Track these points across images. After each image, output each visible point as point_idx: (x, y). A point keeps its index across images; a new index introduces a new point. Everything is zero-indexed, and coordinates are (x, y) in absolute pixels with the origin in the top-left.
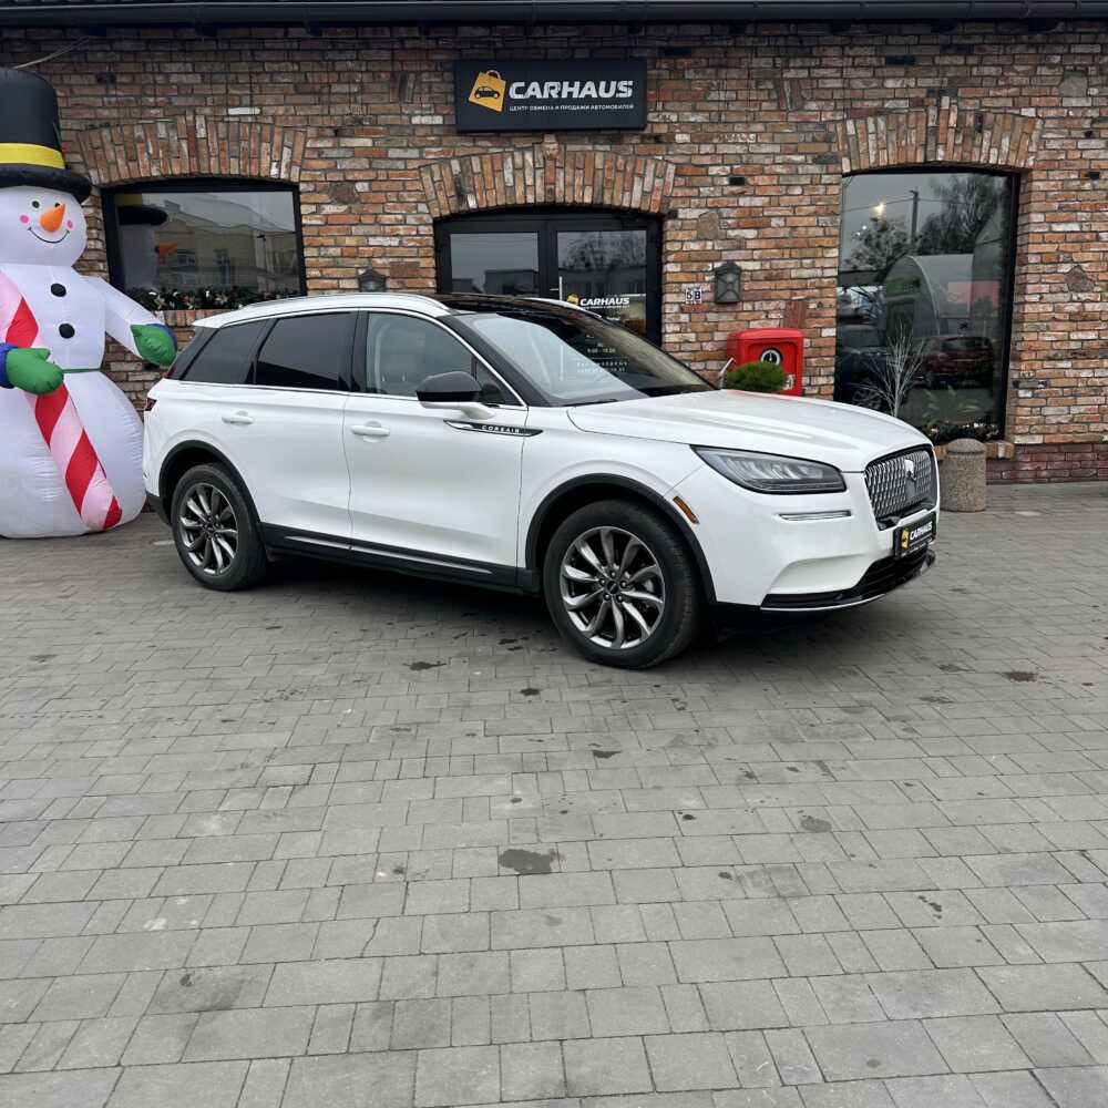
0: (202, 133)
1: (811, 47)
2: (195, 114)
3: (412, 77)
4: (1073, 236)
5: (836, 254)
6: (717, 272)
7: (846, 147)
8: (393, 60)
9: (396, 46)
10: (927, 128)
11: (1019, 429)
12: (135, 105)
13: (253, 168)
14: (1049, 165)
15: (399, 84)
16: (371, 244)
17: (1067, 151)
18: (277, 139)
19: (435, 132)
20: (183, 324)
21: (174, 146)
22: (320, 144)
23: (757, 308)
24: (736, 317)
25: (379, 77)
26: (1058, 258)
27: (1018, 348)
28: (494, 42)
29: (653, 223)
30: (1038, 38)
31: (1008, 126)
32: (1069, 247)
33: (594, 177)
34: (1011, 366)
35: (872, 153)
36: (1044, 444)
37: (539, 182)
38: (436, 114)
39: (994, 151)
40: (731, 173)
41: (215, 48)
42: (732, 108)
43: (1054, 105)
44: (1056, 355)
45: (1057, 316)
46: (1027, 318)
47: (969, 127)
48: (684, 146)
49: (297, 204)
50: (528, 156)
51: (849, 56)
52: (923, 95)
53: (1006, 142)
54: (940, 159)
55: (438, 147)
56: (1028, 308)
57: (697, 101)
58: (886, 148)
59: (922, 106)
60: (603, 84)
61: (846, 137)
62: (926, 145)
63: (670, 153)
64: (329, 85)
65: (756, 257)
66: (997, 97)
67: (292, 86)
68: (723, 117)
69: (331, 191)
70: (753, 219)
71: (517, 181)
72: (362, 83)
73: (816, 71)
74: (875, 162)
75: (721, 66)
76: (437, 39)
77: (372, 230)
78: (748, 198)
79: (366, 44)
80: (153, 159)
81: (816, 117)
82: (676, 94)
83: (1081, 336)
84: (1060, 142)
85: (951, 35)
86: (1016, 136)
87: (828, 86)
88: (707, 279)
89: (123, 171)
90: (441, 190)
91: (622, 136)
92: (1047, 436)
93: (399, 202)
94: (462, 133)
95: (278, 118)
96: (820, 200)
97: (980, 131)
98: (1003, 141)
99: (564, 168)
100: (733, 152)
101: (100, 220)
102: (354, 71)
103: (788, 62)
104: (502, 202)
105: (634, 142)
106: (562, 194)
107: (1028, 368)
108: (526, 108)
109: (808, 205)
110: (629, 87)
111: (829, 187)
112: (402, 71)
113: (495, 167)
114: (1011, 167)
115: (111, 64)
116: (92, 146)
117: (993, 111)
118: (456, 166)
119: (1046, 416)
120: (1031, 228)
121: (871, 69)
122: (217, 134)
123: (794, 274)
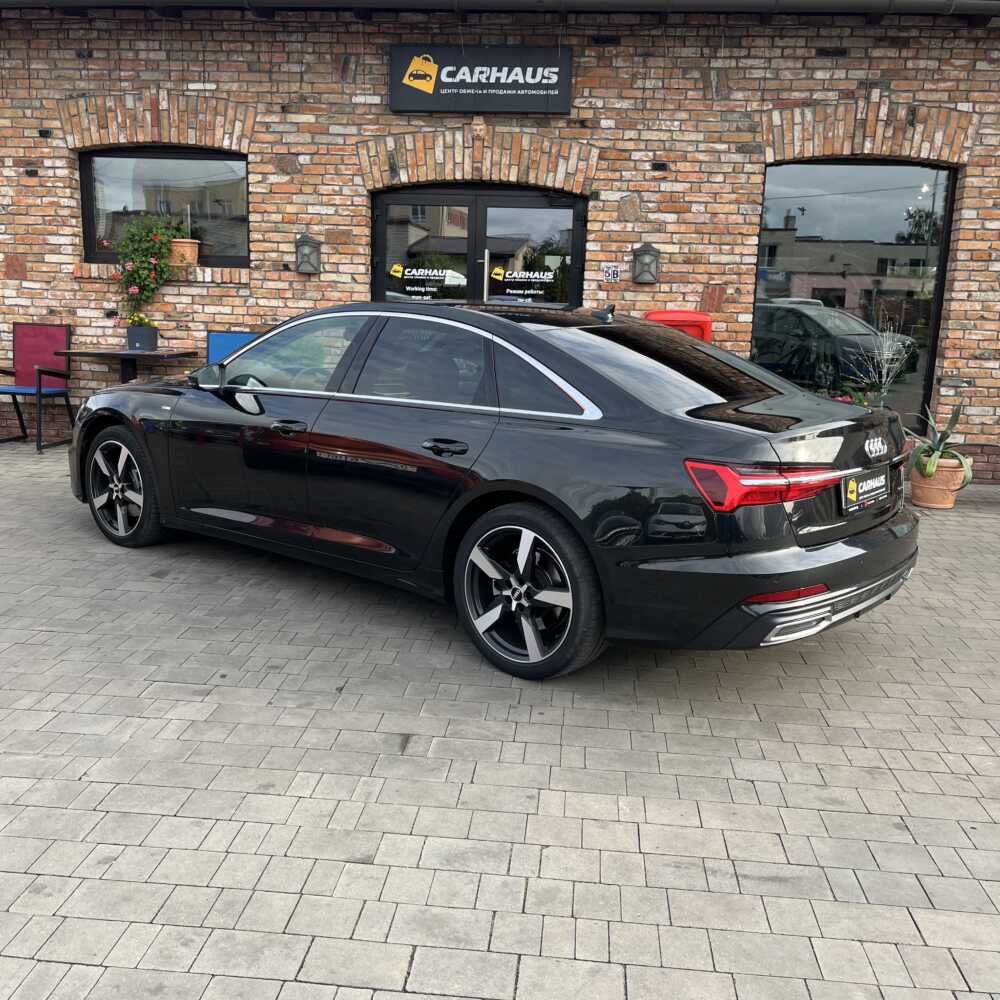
0: (164, 105)
1: (740, 37)
2: (159, 88)
3: (353, 59)
5: (757, 242)
6: (636, 254)
7: (771, 136)
8: (338, 42)
9: (341, 30)
10: (856, 120)
12: (107, 78)
13: (207, 138)
14: (984, 163)
15: (342, 67)
16: (310, 212)
18: (230, 113)
19: (373, 111)
21: (140, 117)
22: (267, 120)
23: (674, 290)
24: (653, 298)
25: (324, 57)
26: (990, 256)
27: (946, 343)
28: (432, 28)
29: (577, 201)
30: (979, 33)
31: (942, 119)
33: (520, 158)
34: (937, 361)
35: (798, 144)
36: (965, 444)
37: (467, 160)
38: (374, 94)
39: (927, 145)
40: (654, 159)
41: (179, 28)
42: (656, 96)
43: (992, 100)
44: (983, 354)
45: (986, 315)
46: (952, 315)
47: (901, 120)
48: (606, 131)
49: (248, 173)
50: (459, 136)
51: (777, 47)
52: (854, 87)
53: (939, 137)
54: (866, 152)
55: (375, 125)
56: (954, 305)
57: (623, 88)
58: (813, 139)
59: (853, 97)
60: (530, 70)
61: (771, 125)
62: (853, 137)
63: (595, 137)
64: (279, 64)
65: (675, 240)
66: (931, 90)
67: (245, 64)
68: (648, 106)
69: (276, 163)
70: (673, 204)
71: (447, 158)
72: (308, 64)
73: (744, 61)
74: (801, 152)
75: (646, 55)
76: (379, 25)
77: (311, 199)
78: (670, 184)
79: (315, 28)
80: (122, 127)
81: (741, 106)
82: (604, 81)
84: (998, 138)
85: (886, 28)
86: (951, 131)
87: (755, 76)
88: (626, 259)
89: (95, 138)
90: (375, 164)
91: (549, 119)
92: (969, 436)
93: (337, 174)
94: (397, 112)
95: (232, 94)
96: (742, 189)
97: (912, 124)
98: (937, 135)
99: (491, 148)
100: (656, 138)
101: (76, 180)
102: (302, 52)
103: (716, 52)
104: (431, 177)
105: (560, 125)
106: (488, 172)
107: (951, 366)
108: (456, 91)
109: (729, 193)
110: (554, 73)
111: (751, 176)
112: (346, 53)
113: (427, 145)
114: (945, 162)
115: (89, 41)
116: (69, 113)
117: (927, 104)
118: (390, 143)
119: (968, 416)
120: (964, 224)
121: (802, 60)
122: (178, 108)
123: (712, 259)
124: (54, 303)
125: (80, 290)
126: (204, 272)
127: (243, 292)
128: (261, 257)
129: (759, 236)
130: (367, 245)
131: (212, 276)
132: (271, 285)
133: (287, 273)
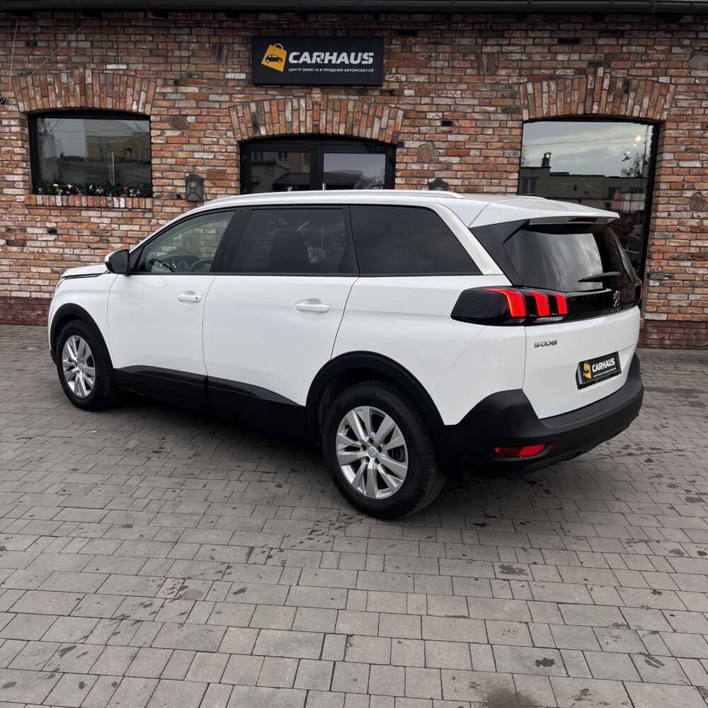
0: (89, 80)
1: (505, 30)
2: (85, 68)
3: (225, 45)
4: (695, 171)
5: (517, 177)
7: (526, 102)
8: (215, 35)
9: (217, 26)
10: (587, 89)
11: (649, 308)
13: (121, 105)
14: (679, 119)
15: (218, 52)
16: (195, 157)
17: (693, 109)
18: (137, 86)
19: (240, 84)
20: (73, 205)
21: (71, 88)
22: (164, 91)
25: (205, 45)
26: (683, 186)
27: (652, 249)
28: (282, 25)
29: (387, 149)
30: (674, 26)
31: (648, 88)
32: (692, 178)
33: (346, 118)
34: (647, 261)
35: (545, 106)
36: (667, 321)
37: (308, 119)
38: (241, 72)
39: (637, 107)
40: (443, 118)
41: (99, 25)
42: (444, 72)
43: (685, 75)
44: (679, 256)
45: (681, 228)
46: (656, 227)
47: (619, 90)
48: (410, 98)
49: (151, 129)
50: (302, 102)
51: (530, 37)
52: (585, 66)
53: (646, 101)
54: (594, 112)
55: (242, 94)
56: (658, 222)
57: (419, 68)
58: (556, 104)
59: (584, 73)
60: (353, 55)
61: (526, 94)
62: (585, 102)
63: (400, 102)
64: (173, 51)
65: (459, 177)
66: (642, 68)
67: (148, 52)
68: (438, 80)
69: (171, 122)
70: (456, 150)
71: (294, 118)
72: (193, 50)
73: (506, 47)
74: (547, 113)
75: (437, 43)
76: (244, 22)
77: (196, 148)
78: (454, 135)
79: (198, 25)
80: (58, 96)
81: (505, 80)
82: (406, 62)
83: (699, 243)
84: (688, 102)
85: (608, 23)
87: (515, 58)
89: (39, 104)
90: (242, 122)
91: (367, 90)
92: (670, 315)
93: (215, 130)
94: (258, 85)
95: (138, 72)
96: (506, 139)
97: (627, 92)
98: (644, 100)
99: (326, 110)
100: (444, 103)
101: (26, 135)
102: (189, 42)
103: (486, 40)
104: (283, 131)
105: (375, 94)
106: (324, 128)
107: (657, 265)
108: (300, 69)
109: (497, 142)
110: (371, 56)
111: (513, 130)
112: (221, 42)
113: (280, 109)
114: (650, 119)
115: (34, 35)
116: (21, 87)
117: (637, 78)
118: (253, 107)
119: (670, 300)
120: (664, 164)
121: (547, 47)
122: (99, 81)
123: (485, 189)
124: (10, 224)
125: (30, 214)
126: (119, 201)
127: (147, 215)
128: (161, 190)
129: (519, 172)
130: (237, 180)
131: (125, 202)
132: (168, 209)
133: (180, 201)
